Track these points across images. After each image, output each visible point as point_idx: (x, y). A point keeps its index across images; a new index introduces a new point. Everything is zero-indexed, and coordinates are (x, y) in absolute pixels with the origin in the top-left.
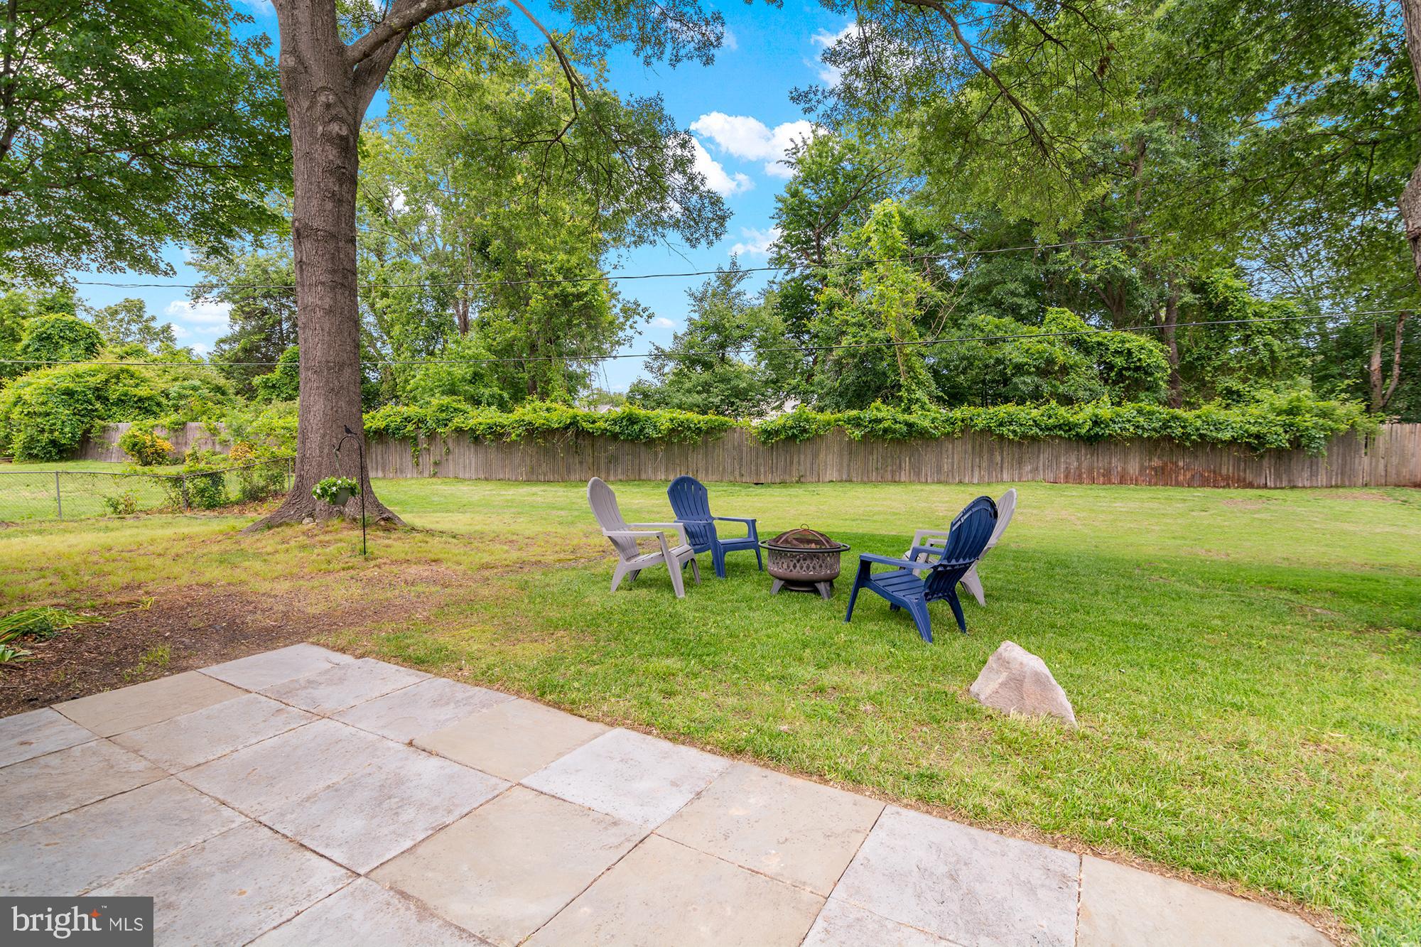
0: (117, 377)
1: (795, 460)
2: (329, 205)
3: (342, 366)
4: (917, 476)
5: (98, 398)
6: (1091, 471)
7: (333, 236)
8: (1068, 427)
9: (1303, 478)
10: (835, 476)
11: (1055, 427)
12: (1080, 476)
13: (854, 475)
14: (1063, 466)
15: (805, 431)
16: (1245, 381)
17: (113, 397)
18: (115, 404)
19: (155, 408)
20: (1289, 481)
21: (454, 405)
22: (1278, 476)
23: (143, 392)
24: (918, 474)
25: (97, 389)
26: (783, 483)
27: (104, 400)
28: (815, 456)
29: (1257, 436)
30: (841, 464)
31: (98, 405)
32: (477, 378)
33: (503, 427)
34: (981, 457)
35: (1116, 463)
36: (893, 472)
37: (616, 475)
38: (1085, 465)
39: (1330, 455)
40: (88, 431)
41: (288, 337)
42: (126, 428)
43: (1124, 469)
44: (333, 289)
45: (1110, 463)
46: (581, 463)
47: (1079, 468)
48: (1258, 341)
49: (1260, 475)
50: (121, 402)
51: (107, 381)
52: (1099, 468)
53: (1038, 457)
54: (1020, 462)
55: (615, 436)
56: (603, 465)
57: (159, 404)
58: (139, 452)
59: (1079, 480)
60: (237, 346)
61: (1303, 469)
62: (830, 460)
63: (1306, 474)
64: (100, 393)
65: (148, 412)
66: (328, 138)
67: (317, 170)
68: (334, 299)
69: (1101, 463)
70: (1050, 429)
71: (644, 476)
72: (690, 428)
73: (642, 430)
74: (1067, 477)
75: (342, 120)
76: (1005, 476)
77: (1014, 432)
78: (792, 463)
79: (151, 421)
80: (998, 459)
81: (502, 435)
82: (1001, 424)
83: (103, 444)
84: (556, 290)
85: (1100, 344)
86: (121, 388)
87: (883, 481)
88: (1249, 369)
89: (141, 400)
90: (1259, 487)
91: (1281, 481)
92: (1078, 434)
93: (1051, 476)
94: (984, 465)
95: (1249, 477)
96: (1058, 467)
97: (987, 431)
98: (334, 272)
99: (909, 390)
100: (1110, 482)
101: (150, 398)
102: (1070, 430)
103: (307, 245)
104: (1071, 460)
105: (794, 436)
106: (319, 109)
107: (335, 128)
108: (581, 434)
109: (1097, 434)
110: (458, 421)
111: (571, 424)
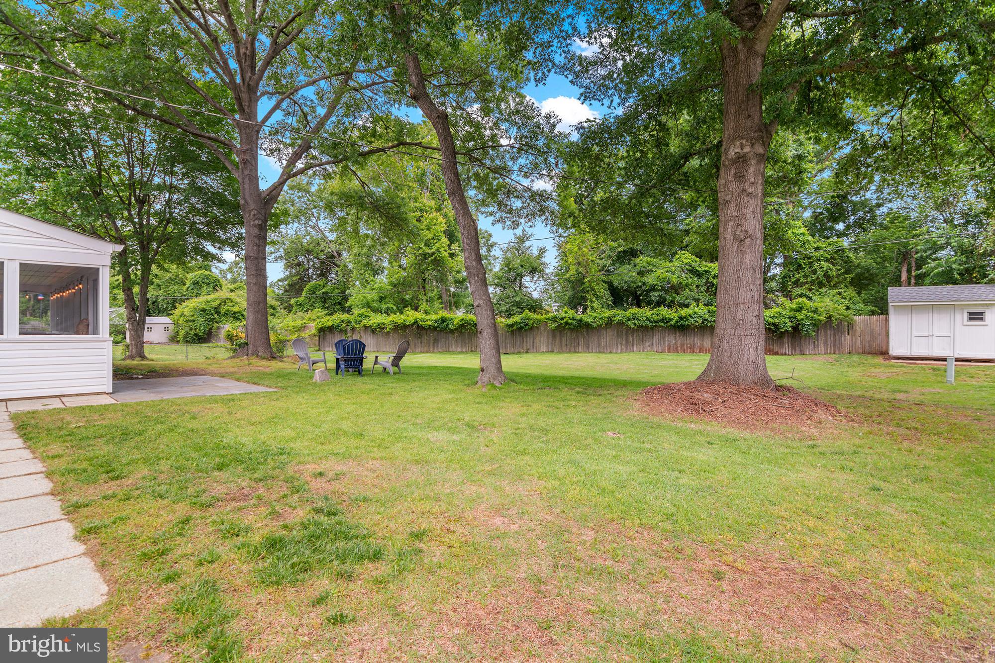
0: (225, 302)
1: (525, 340)
2: (255, 248)
3: (259, 303)
4: (588, 349)
5: (216, 312)
6: (682, 345)
7: (256, 258)
8: (665, 320)
9: (809, 349)
10: (545, 349)
11: (660, 321)
12: (676, 348)
13: (555, 349)
14: (667, 343)
15: (527, 325)
16: (810, 290)
17: (223, 312)
18: (223, 315)
19: (241, 317)
20: (801, 351)
21: (366, 314)
22: (794, 348)
23: (236, 309)
24: (588, 348)
25: (216, 308)
26: (519, 353)
27: (218, 313)
28: (535, 338)
29: (774, 324)
30: (548, 343)
31: (216, 316)
32: (381, 299)
33: (384, 324)
34: (622, 338)
35: (698, 341)
36: (575, 347)
37: (438, 349)
38: (679, 343)
39: (817, 335)
40: (211, 329)
41: (312, 277)
42: (227, 327)
43: (702, 344)
44: (256, 276)
45: (694, 341)
46: (421, 343)
47: (676, 344)
48: (816, 265)
49: (783, 347)
50: (225, 314)
51: (220, 304)
52: (687, 344)
53: (653, 338)
54: (643, 341)
55: (435, 328)
56: (431, 344)
57: (243, 315)
58: (231, 339)
59: (676, 350)
60: (286, 283)
61: (809, 343)
62: (542, 340)
63: (811, 347)
64: (217, 310)
65: (237, 319)
66: (255, 226)
67: (252, 237)
68: (257, 280)
69: (689, 341)
70: (655, 322)
71: (451, 350)
72: (470, 324)
73: (448, 325)
74: (669, 349)
75: (260, 219)
76: (635, 349)
77: (635, 324)
78: (523, 342)
79: (238, 324)
80: (631, 339)
81: (383, 328)
82: (629, 320)
83: (217, 335)
84: (420, 251)
85: (706, 272)
86: (226, 307)
87: (569, 351)
88: (813, 283)
89: (235, 313)
90: (782, 354)
91: (795, 351)
92: (671, 325)
93: (660, 349)
94: (623, 342)
95: (776, 349)
96: (664, 344)
97: (621, 324)
98: (257, 270)
99: (592, 302)
100: (694, 352)
101: (239, 312)
102: (667, 322)
103: (248, 262)
104: (672, 339)
105: (521, 328)
106: (252, 216)
107: (257, 222)
108: (420, 328)
109: (681, 325)
110: (365, 322)
111: (415, 322)
